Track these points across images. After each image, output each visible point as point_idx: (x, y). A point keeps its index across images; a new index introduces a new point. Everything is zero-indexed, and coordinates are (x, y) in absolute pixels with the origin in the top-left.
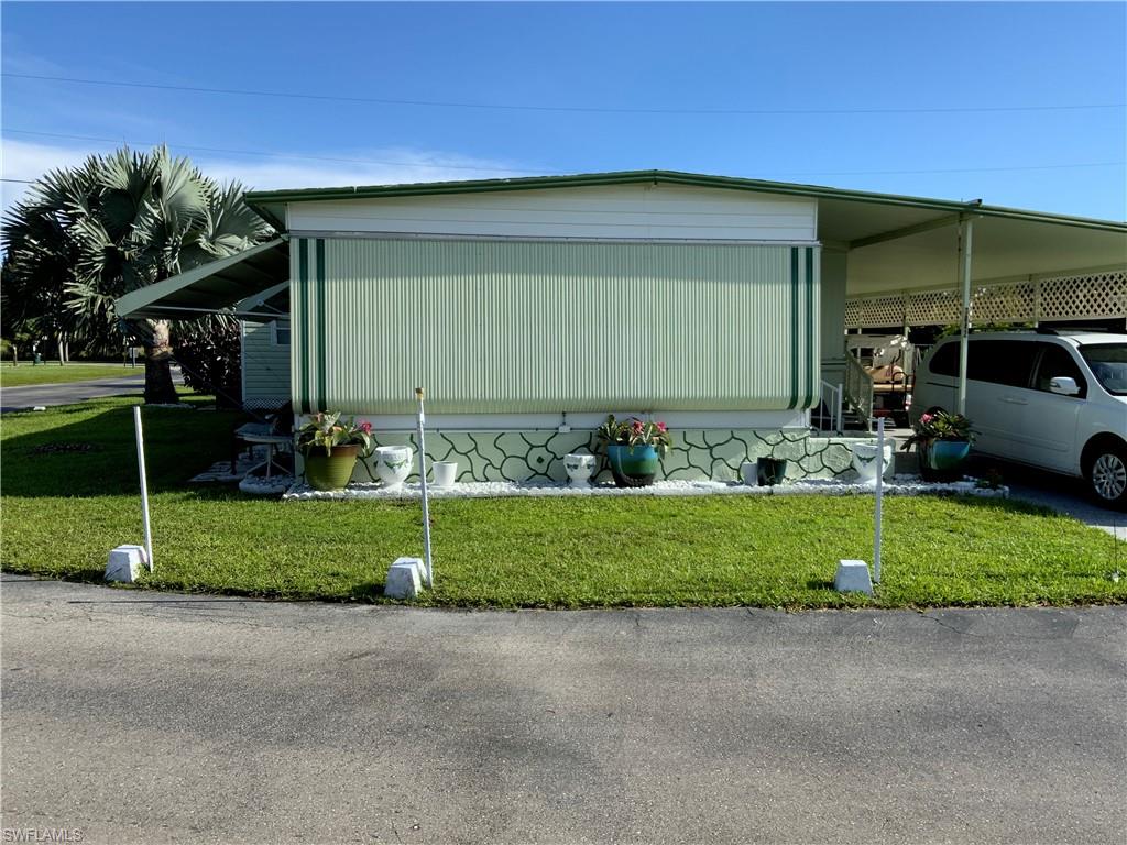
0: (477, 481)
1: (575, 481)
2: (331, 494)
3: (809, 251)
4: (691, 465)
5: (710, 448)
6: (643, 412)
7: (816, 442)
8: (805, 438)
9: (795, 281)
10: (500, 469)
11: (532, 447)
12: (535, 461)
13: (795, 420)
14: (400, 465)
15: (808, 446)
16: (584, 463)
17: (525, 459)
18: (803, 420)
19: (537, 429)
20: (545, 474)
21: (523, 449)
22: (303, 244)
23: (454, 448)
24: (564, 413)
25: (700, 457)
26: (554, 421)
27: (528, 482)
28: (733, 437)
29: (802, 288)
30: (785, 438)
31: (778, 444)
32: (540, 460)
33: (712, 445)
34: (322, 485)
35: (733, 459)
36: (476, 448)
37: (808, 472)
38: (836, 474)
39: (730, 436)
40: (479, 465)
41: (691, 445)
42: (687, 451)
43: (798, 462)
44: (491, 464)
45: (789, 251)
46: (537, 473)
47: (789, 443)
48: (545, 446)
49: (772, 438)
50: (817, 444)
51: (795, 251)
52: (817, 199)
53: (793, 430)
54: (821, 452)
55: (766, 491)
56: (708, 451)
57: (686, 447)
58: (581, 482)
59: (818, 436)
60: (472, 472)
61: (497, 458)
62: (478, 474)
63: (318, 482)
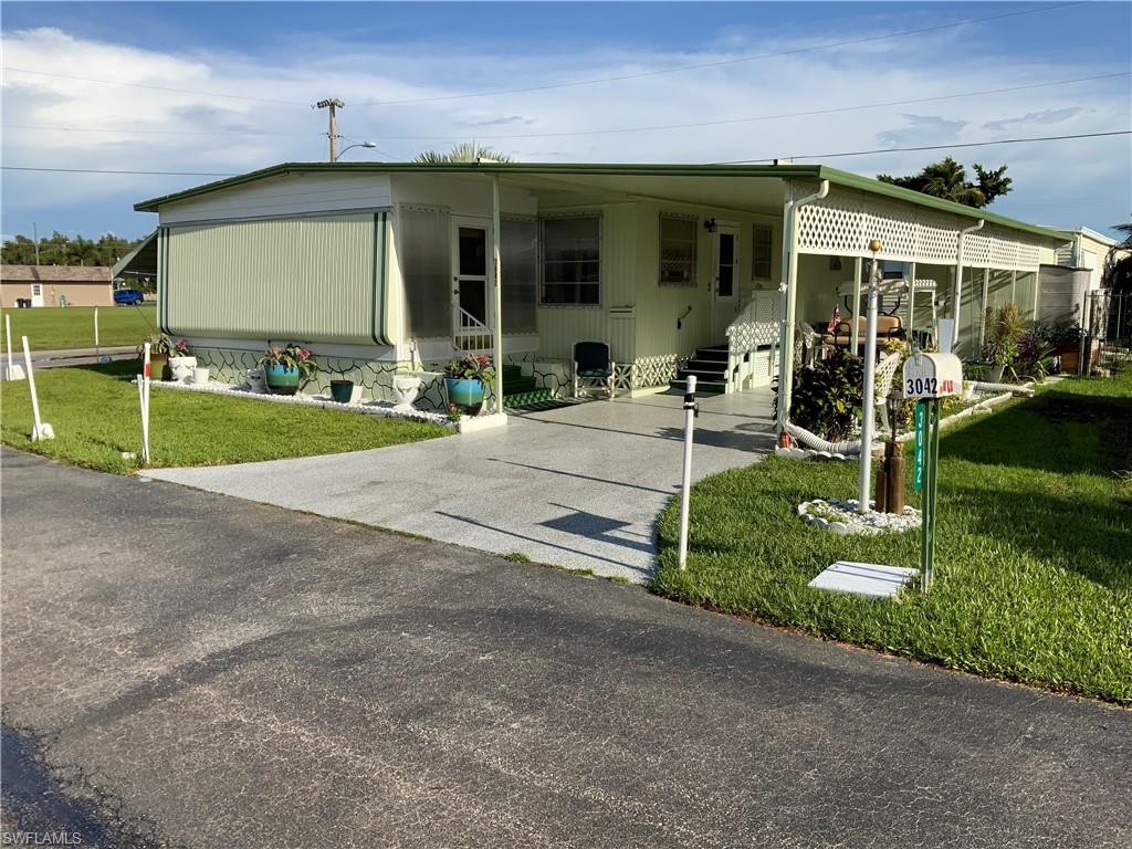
1: (253, 388)
3: (384, 215)
9: (375, 240)
11: (257, 363)
19: (258, 351)
22: (163, 231)
23: (225, 361)
24: (269, 341)
28: (354, 364)
29: (380, 246)
30: (383, 368)
33: (343, 370)
36: (234, 362)
41: (332, 369)
45: (373, 216)
51: (376, 216)
53: (387, 362)
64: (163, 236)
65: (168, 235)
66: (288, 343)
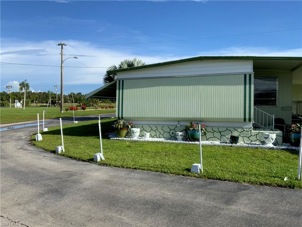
0: (157, 138)
1: (178, 139)
2: (120, 139)
3: (250, 75)
4: (214, 137)
5: (220, 132)
6: (200, 121)
7: (254, 132)
8: (251, 131)
9: (245, 84)
10: (163, 135)
11: (171, 130)
12: (171, 134)
13: (247, 125)
14: (135, 133)
15: (252, 133)
16: (179, 134)
17: (169, 133)
18: (250, 125)
19: (172, 125)
20: (174, 137)
21: (168, 130)
22: (119, 81)
23: (152, 129)
24: (179, 121)
25: (217, 135)
26: (176, 123)
27: (170, 139)
28: (227, 129)
29: (248, 86)
30: (244, 130)
31: (242, 132)
32: (173, 133)
33: (221, 131)
34: (119, 136)
35: (227, 136)
36: (157, 129)
37: (252, 141)
38: (262, 142)
39: (226, 129)
40: (158, 134)
41: (214, 131)
42: (213, 133)
43: (248, 138)
44: (161, 134)
45: (243, 76)
46: (172, 137)
47: (245, 132)
48: (174, 130)
49: (240, 130)
50: (255, 132)
51: (245, 76)
52: (253, 60)
53: (247, 128)
54: (256, 135)
55: (230, 145)
56: (220, 133)
57: (213, 132)
58: (180, 139)
59: (255, 130)
60: (156, 135)
61: (162, 132)
62: (158, 136)
63: (118, 136)
64: (119, 89)
65: (123, 89)
66: (190, 122)
